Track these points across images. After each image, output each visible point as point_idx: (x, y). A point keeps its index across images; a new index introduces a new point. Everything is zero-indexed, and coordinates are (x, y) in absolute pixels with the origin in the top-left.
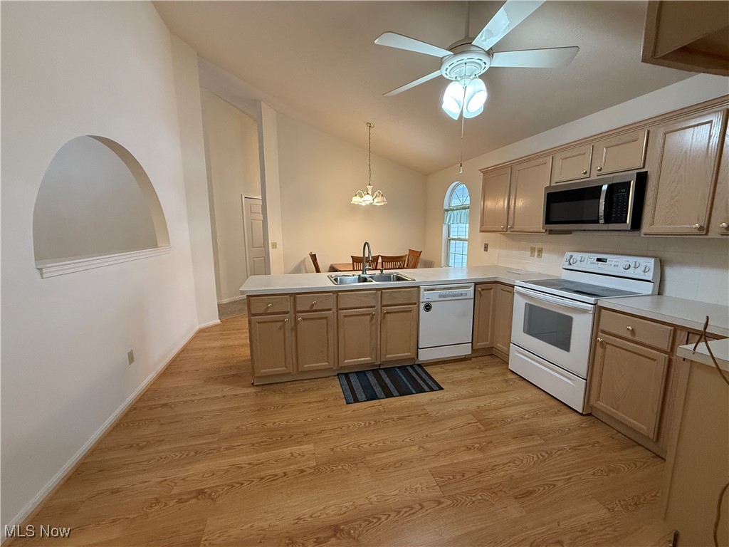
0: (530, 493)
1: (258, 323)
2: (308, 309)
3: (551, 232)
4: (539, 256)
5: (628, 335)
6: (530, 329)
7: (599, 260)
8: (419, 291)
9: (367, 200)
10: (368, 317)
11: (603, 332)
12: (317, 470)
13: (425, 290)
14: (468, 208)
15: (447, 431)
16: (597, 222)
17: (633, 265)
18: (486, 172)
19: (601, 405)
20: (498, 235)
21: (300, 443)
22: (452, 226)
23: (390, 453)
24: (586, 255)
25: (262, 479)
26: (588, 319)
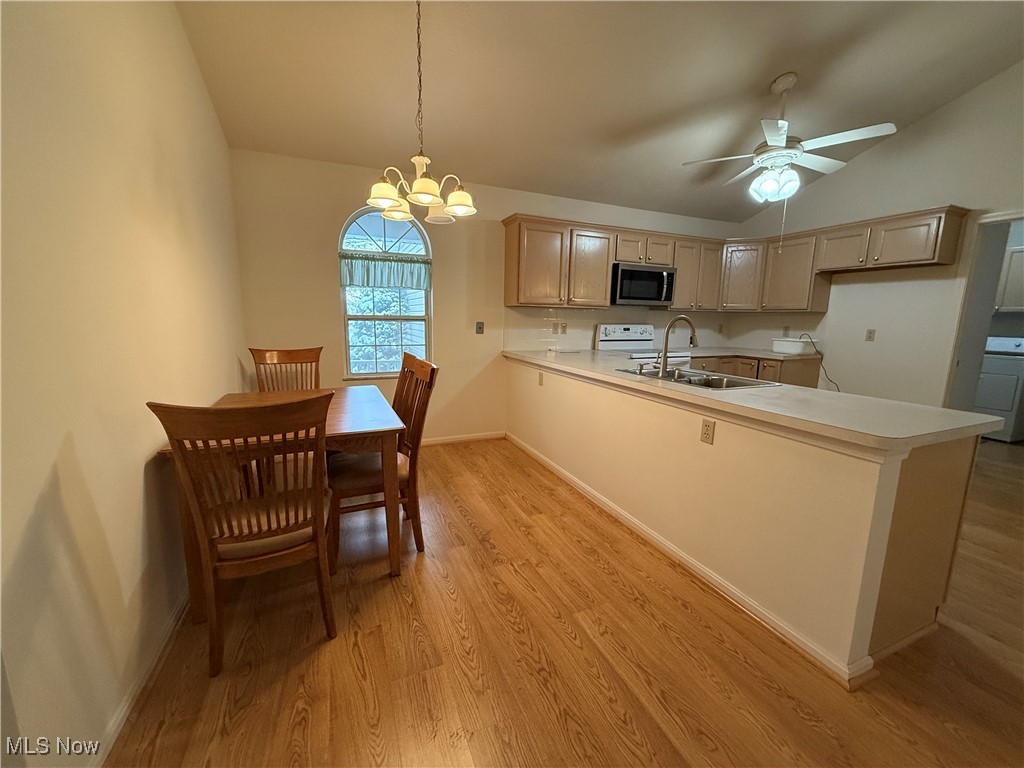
4: (564, 332)
7: (625, 329)
16: (660, 300)
18: (527, 221)
24: (617, 326)
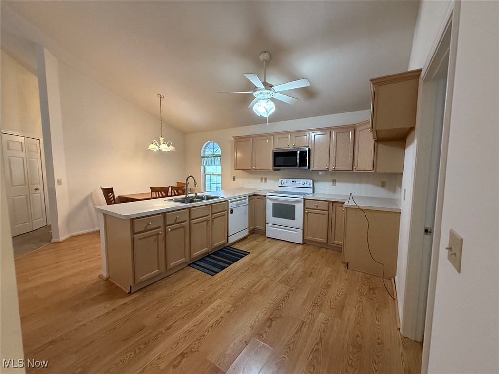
0: (311, 273)
1: (140, 239)
2: (173, 222)
3: (275, 170)
4: (265, 181)
5: (315, 208)
6: (275, 214)
7: (293, 181)
8: (228, 203)
9: (164, 147)
10: (205, 223)
11: (306, 208)
12: (235, 307)
13: (231, 202)
14: (220, 156)
15: (269, 267)
16: (296, 165)
17: (305, 182)
18: (236, 138)
19: (309, 237)
20: (241, 171)
21: (211, 303)
22: (206, 166)
23: (258, 284)
24: (288, 180)
25: (212, 326)
26: (301, 204)
